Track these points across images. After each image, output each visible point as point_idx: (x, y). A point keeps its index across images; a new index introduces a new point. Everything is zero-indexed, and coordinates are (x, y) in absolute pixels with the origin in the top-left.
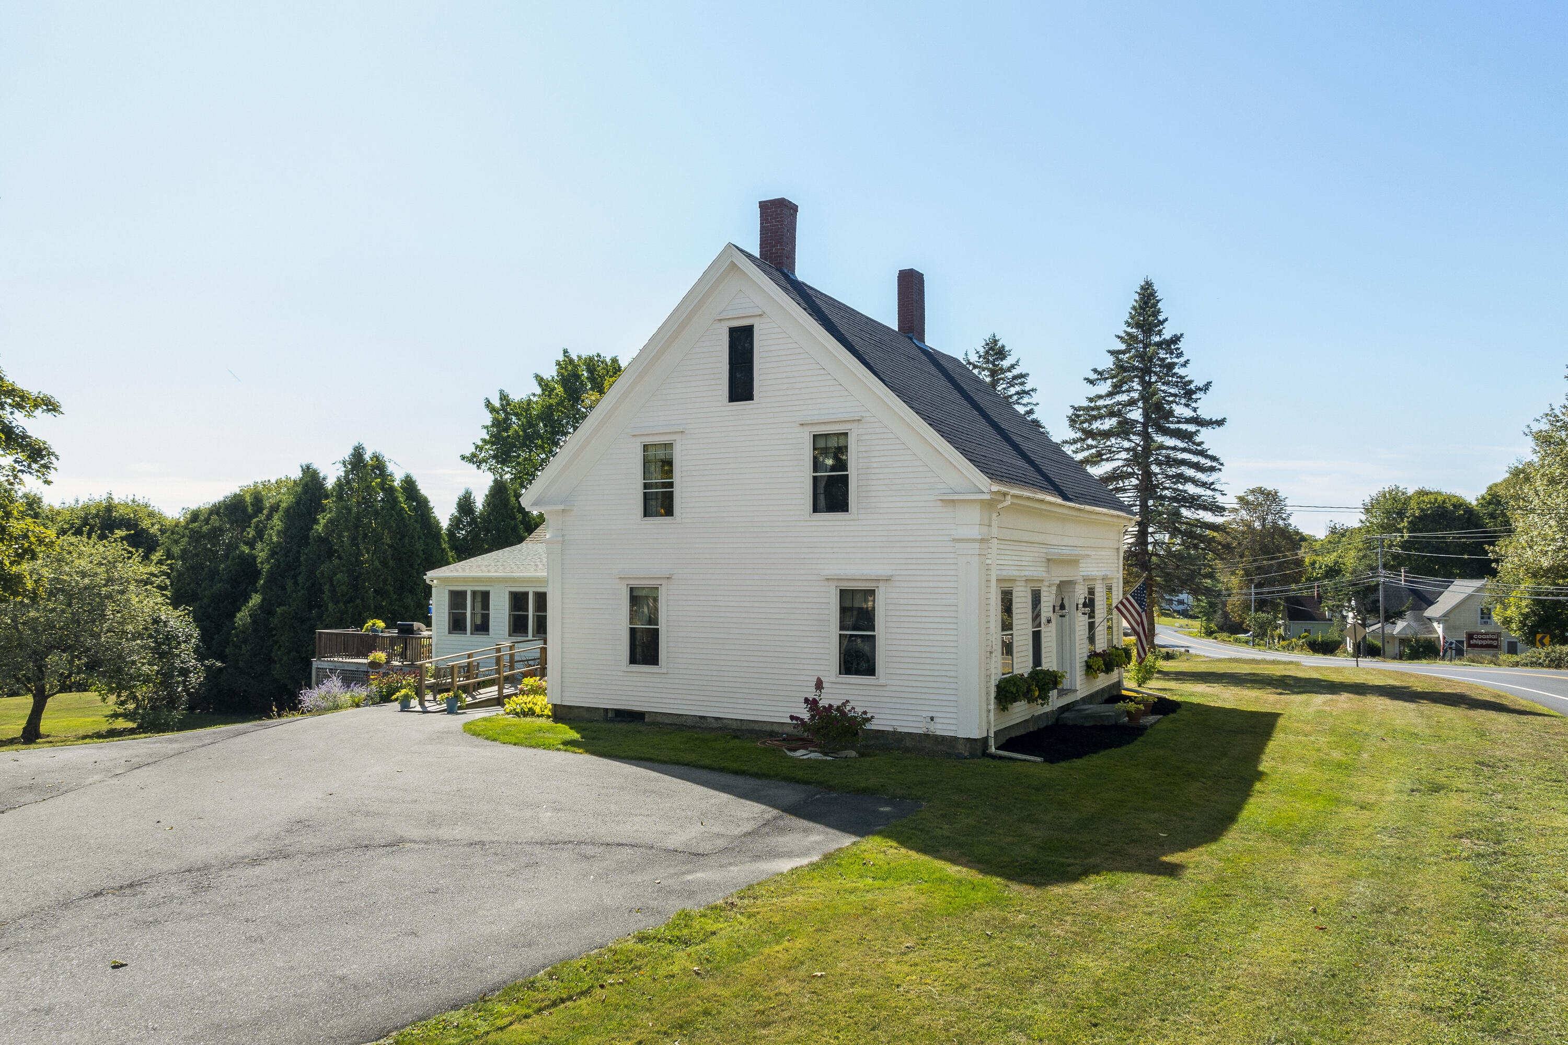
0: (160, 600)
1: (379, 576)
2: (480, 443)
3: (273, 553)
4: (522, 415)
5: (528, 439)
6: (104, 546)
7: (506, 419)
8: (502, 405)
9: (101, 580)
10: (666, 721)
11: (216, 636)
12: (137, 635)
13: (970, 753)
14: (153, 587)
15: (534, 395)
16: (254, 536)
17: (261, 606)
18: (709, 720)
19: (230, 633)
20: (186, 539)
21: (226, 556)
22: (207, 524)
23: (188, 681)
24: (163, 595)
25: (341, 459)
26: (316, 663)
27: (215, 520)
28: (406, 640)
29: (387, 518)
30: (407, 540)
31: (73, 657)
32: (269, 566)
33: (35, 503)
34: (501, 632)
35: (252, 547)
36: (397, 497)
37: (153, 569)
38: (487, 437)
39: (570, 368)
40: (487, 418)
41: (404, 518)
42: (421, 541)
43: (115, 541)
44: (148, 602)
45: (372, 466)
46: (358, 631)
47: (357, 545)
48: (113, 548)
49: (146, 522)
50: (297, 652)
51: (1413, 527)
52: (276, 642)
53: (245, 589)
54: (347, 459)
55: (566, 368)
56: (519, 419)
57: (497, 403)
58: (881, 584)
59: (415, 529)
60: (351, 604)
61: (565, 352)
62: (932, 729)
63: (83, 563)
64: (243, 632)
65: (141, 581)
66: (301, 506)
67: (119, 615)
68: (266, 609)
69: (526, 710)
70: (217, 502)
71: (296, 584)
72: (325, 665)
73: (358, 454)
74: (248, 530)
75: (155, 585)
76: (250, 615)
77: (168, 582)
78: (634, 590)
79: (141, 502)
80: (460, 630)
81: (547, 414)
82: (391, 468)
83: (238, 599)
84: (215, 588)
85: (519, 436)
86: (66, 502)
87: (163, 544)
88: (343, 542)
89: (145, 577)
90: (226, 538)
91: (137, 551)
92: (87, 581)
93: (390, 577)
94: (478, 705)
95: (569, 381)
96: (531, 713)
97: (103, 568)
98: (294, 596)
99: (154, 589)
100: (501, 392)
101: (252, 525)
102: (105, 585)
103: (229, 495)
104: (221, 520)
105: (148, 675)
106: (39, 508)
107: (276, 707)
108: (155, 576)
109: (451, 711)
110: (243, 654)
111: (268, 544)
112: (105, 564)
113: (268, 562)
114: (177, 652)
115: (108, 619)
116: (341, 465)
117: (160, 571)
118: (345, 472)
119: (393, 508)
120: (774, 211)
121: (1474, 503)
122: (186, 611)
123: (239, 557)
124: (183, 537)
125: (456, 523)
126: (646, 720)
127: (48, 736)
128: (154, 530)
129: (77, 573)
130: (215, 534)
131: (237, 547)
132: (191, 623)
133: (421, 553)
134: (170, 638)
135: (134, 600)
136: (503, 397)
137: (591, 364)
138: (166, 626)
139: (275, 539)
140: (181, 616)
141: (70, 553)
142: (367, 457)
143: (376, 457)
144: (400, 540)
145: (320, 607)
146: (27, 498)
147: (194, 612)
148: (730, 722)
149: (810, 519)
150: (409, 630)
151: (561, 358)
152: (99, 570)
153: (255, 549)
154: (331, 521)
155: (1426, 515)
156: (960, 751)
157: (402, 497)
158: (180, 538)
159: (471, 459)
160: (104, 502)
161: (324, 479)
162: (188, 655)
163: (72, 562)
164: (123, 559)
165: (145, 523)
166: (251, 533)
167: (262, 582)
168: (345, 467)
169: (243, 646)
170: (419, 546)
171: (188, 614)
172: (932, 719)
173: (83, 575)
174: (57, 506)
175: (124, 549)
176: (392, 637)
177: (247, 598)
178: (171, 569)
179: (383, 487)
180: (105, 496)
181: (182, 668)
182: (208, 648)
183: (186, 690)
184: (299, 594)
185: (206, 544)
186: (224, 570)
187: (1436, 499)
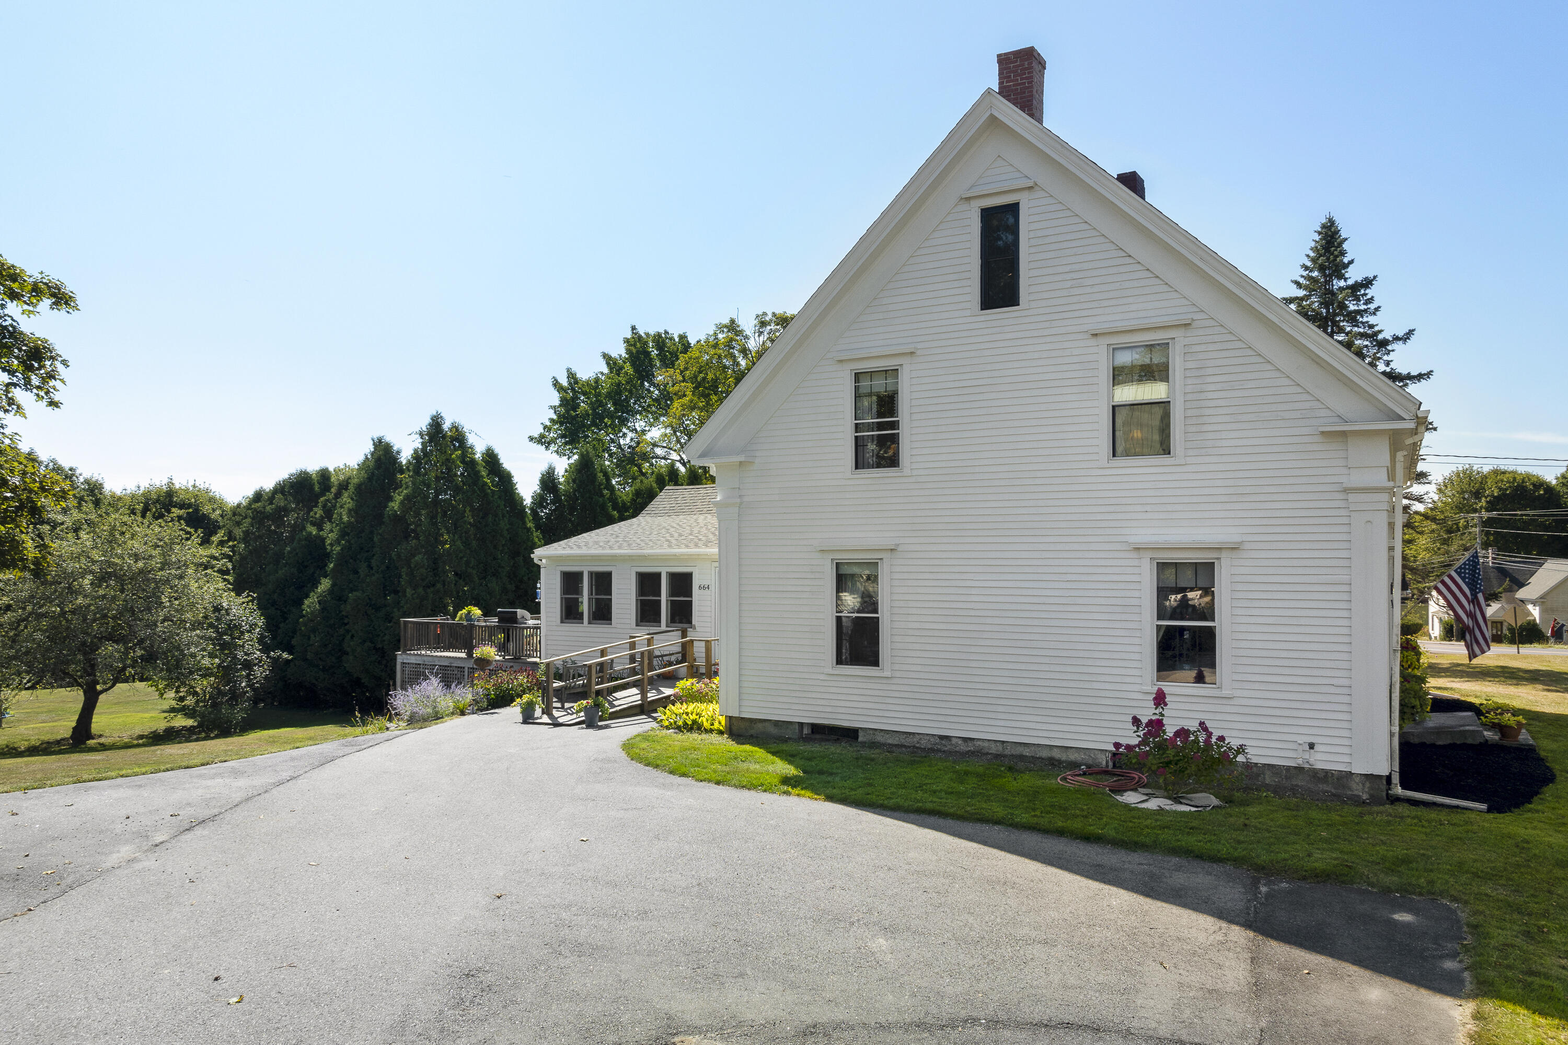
0: (221, 585)
1: (461, 558)
2: (548, 423)
3: (343, 534)
4: (590, 393)
5: (598, 418)
6: (160, 526)
7: (575, 398)
8: (570, 384)
9: (157, 563)
10: (890, 741)
11: (282, 625)
12: (197, 625)
13: (1372, 796)
14: (214, 571)
15: (602, 373)
16: (321, 516)
17: (331, 591)
18: (954, 741)
19: (297, 621)
20: (249, 520)
21: (292, 538)
22: (271, 503)
23: (252, 675)
24: (225, 580)
25: (418, 429)
26: (401, 657)
27: (280, 499)
28: (508, 630)
29: (469, 494)
30: (490, 518)
31: (127, 649)
32: (339, 548)
33: (97, 488)
34: (628, 621)
35: (320, 529)
36: (479, 472)
37: (214, 551)
38: (555, 417)
39: (638, 345)
40: (555, 398)
41: (487, 494)
42: (506, 520)
43: (172, 520)
44: (209, 588)
45: (451, 437)
46: (448, 619)
47: (435, 524)
48: (169, 529)
49: (207, 507)
50: (372, 642)
51: (1491, 506)
52: (348, 631)
53: (314, 573)
54: (425, 429)
55: (635, 345)
56: (588, 398)
57: (564, 382)
58: (1224, 555)
59: (499, 506)
60: (432, 589)
61: (633, 328)
62: (1312, 760)
63: (137, 545)
64: (312, 621)
65: (201, 564)
66: (374, 482)
67: (177, 602)
68: (337, 595)
69: (690, 723)
70: (281, 479)
71: (370, 567)
72: (413, 660)
73: (436, 423)
74: (315, 509)
75: (216, 569)
76: (319, 602)
77: (230, 566)
78: (841, 567)
79: (202, 487)
80: (575, 618)
81: (616, 393)
82: (471, 439)
83: (306, 585)
84: (280, 572)
85: (588, 415)
86: (128, 488)
87: (224, 526)
88: (420, 520)
89: (205, 560)
90: (291, 518)
91: (196, 531)
92: (140, 564)
93: (473, 559)
94: (619, 715)
95: (638, 358)
96: (694, 727)
97: (158, 550)
98: (368, 580)
99: (215, 574)
100: (569, 370)
101: (320, 504)
102: (161, 569)
103: (295, 472)
104: (286, 499)
105: (209, 669)
106: (101, 494)
107: (359, 712)
108: (215, 558)
109: (590, 723)
110: (312, 645)
111: (337, 525)
112: (162, 547)
113: (339, 543)
114: (240, 642)
115: (165, 607)
116: (418, 436)
117: (222, 554)
118: (422, 443)
119: (475, 483)
120: (1019, 66)
121: (1554, 482)
122: (250, 598)
123: (306, 539)
124: (246, 517)
125: (539, 501)
126: (860, 739)
127: (100, 736)
128: (215, 515)
129: (130, 556)
130: (281, 512)
131: (304, 528)
132: (255, 610)
133: (505, 533)
134: (233, 628)
135: (194, 586)
136: (571, 375)
137: (661, 341)
138: (228, 614)
139: (345, 518)
140: (243, 603)
141: (123, 533)
142: (446, 426)
143: (455, 428)
144: (483, 518)
145: (396, 592)
146: (89, 484)
147: (258, 598)
148: (986, 744)
149: (1108, 466)
150: (513, 618)
151: (629, 335)
152: (155, 553)
153: (323, 530)
154: (407, 498)
155: (1504, 495)
156: (1356, 793)
157: (484, 471)
158: (242, 519)
159: (541, 440)
160: (164, 487)
161: (398, 452)
162: (252, 646)
163: (125, 543)
164: (181, 540)
165: (206, 509)
166: (318, 512)
167: (332, 565)
168: (422, 438)
169: (312, 636)
170: (504, 524)
171: (252, 601)
172: (1312, 746)
173: (136, 557)
174: (118, 492)
175: (181, 530)
176: (491, 627)
177: (315, 583)
178: (233, 551)
179: (464, 460)
180: (165, 481)
181: (245, 660)
182: (273, 638)
183: (251, 685)
184: (374, 578)
185: (270, 526)
186: (289, 552)
187: (1515, 479)
